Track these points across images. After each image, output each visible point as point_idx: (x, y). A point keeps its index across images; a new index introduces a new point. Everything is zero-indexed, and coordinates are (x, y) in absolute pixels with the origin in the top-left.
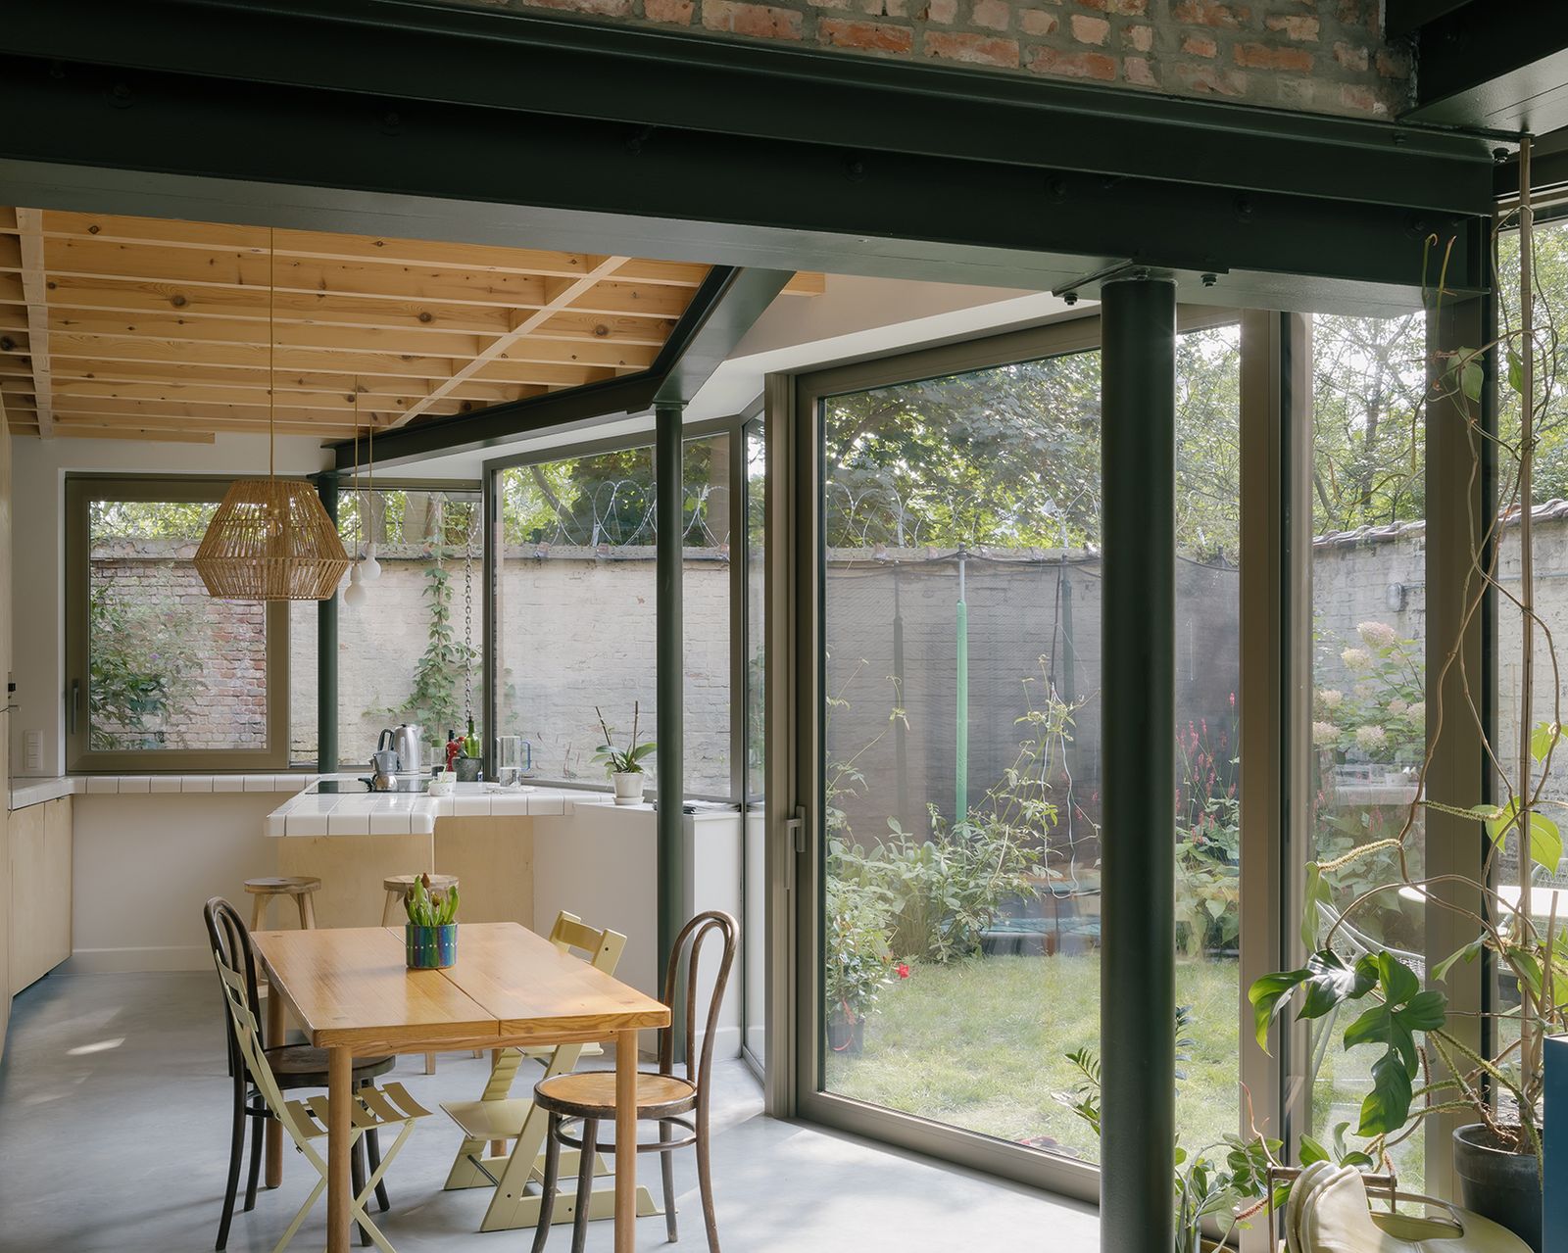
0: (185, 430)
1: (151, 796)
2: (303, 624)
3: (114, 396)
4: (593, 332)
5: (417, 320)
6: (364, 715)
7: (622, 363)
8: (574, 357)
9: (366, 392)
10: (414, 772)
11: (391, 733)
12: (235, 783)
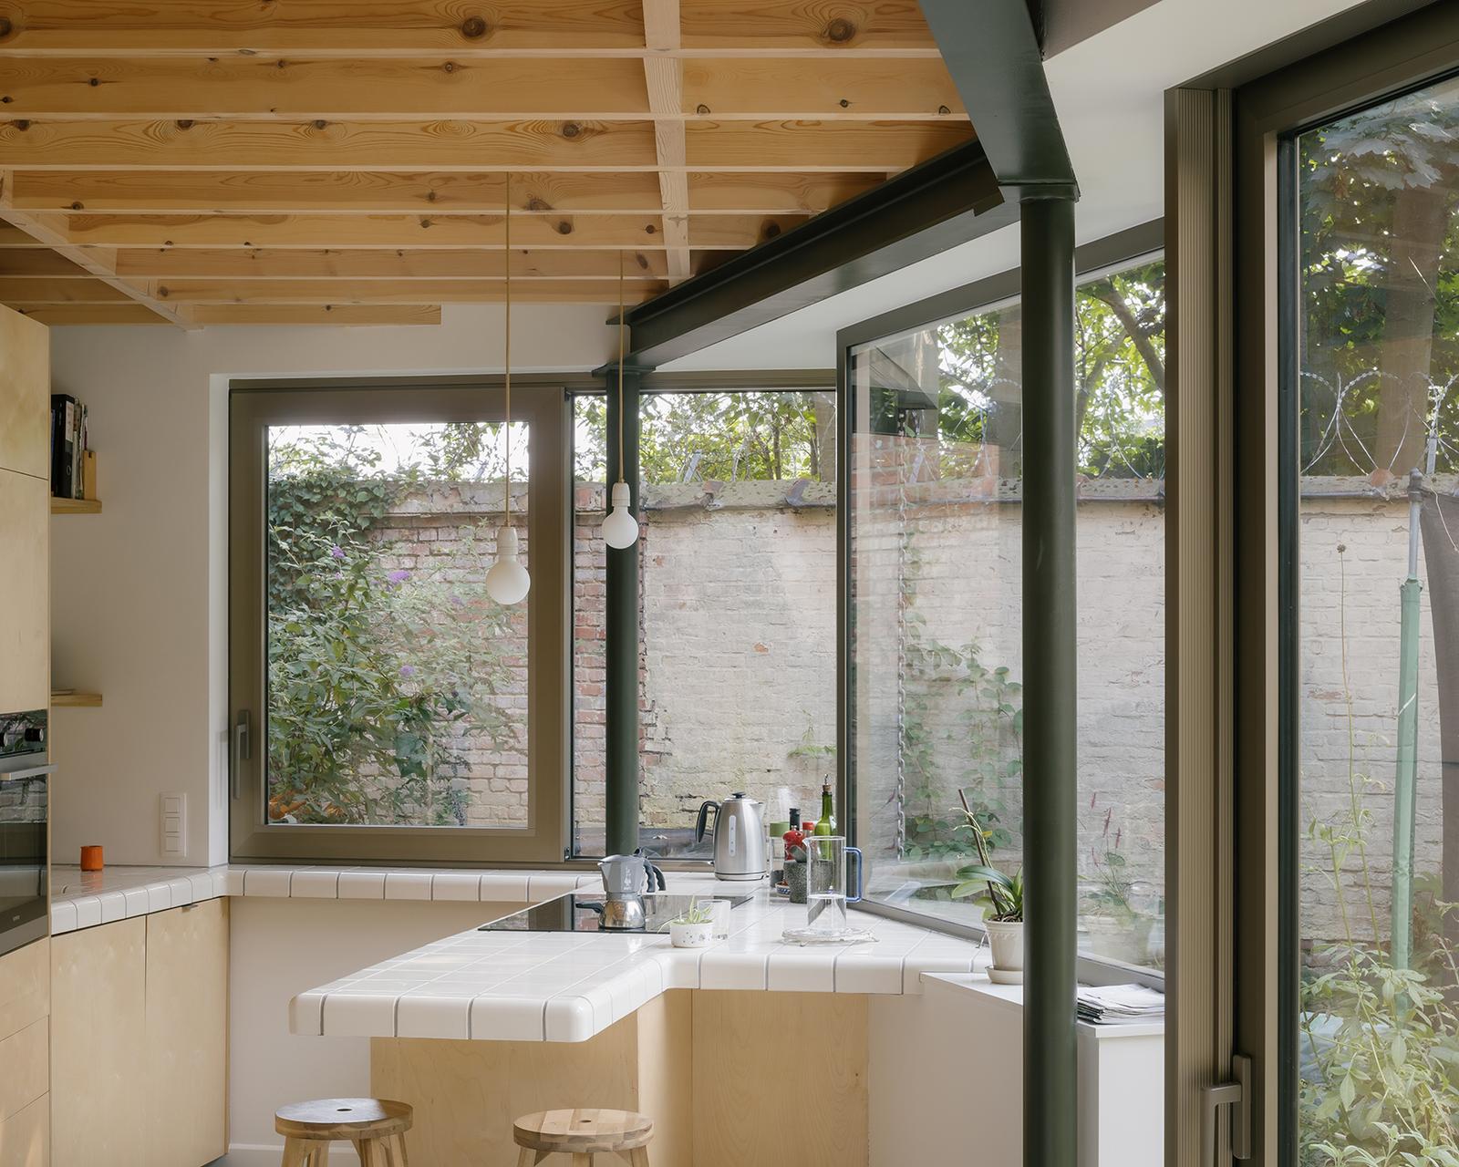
0: (364, 303)
1: (340, 903)
2: (701, 612)
3: (169, 243)
4: (821, 36)
5: (456, 34)
6: (791, 755)
7: (943, 110)
8: (844, 103)
9: (549, 208)
10: (754, 877)
11: (717, 807)
12: (464, 886)
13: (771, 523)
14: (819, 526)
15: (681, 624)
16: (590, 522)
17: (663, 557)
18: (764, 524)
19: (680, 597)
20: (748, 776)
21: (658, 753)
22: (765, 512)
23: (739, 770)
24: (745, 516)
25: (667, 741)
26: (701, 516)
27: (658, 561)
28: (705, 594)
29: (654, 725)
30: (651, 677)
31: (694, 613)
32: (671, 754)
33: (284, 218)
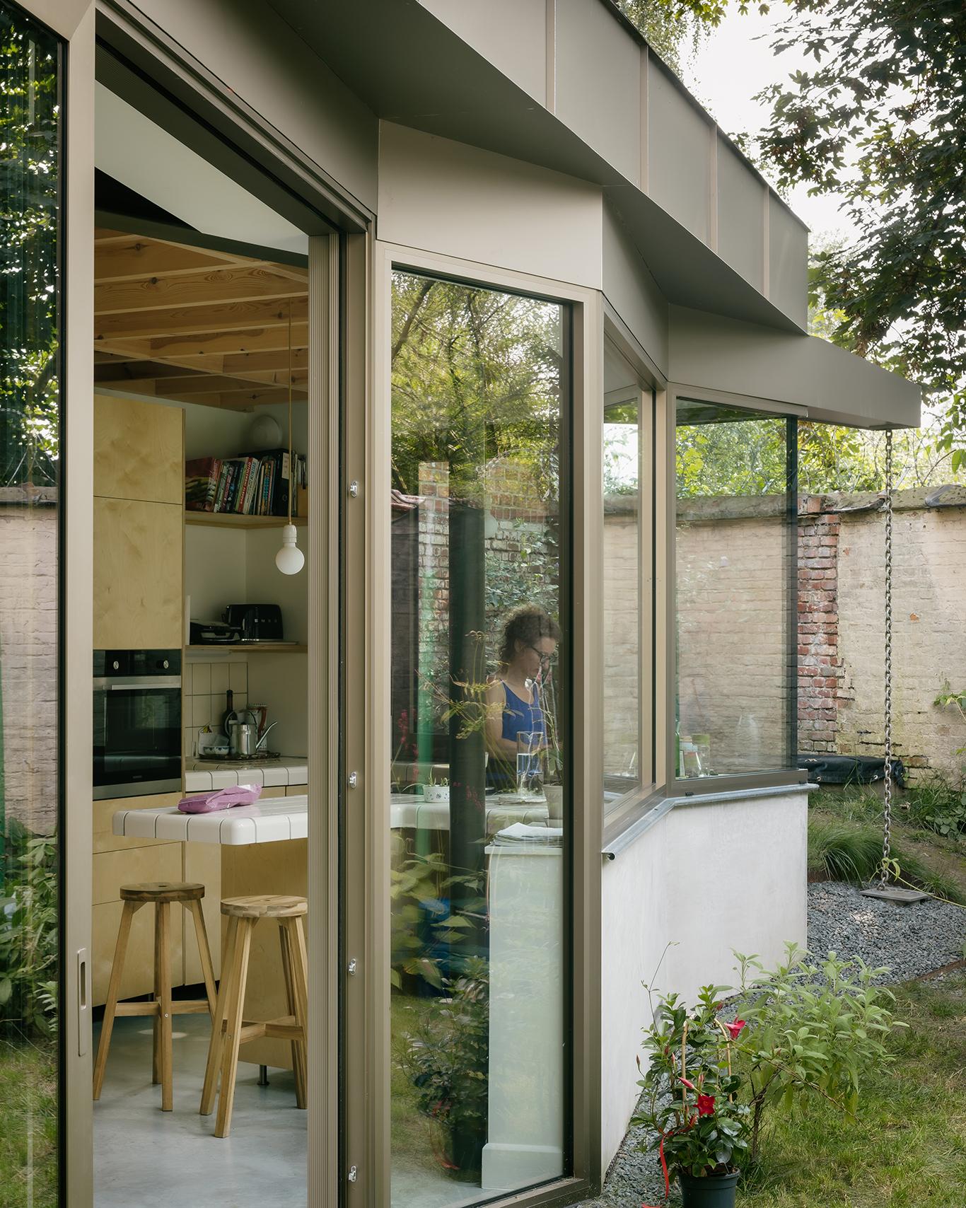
13: (922, 520)
14: (954, 521)
15: (860, 600)
16: (803, 524)
17: (850, 549)
18: (917, 521)
19: (861, 579)
20: (905, 717)
21: (846, 698)
22: (917, 511)
23: (900, 712)
24: (905, 515)
25: (852, 690)
26: (874, 516)
27: (847, 551)
28: (877, 576)
29: (843, 677)
30: (842, 641)
31: (871, 591)
32: (854, 700)
33: (262, 330)
